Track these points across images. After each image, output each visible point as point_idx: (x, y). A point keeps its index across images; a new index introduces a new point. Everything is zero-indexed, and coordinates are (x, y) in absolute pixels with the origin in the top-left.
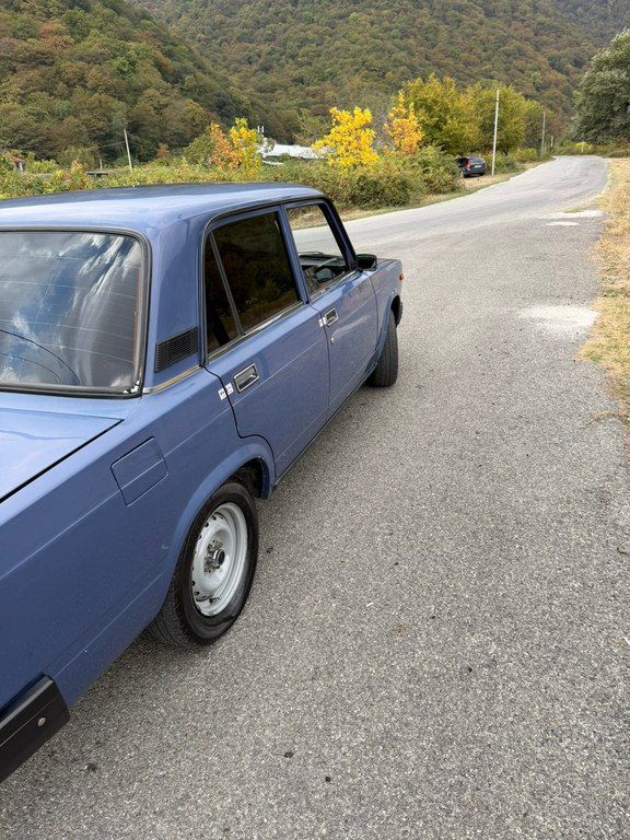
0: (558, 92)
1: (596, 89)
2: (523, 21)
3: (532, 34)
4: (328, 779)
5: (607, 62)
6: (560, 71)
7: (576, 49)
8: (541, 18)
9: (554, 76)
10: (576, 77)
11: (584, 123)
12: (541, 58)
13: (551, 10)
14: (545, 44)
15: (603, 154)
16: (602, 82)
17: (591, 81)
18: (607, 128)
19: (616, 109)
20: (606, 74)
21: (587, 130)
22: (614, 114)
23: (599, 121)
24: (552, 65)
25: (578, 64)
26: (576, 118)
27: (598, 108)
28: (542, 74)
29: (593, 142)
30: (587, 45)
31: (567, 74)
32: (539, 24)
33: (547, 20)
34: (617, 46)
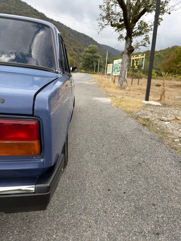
0: (76, 57)
1: (85, 57)
2: (66, 38)
3: (69, 42)
4: (124, 193)
5: (88, 51)
6: (76, 52)
7: (79, 47)
8: (71, 38)
9: (74, 53)
10: (80, 54)
11: (83, 65)
12: (71, 48)
13: (73, 37)
14: (72, 44)
15: (88, 73)
16: (87, 56)
17: (84, 55)
18: (88, 67)
19: (90, 63)
20: (88, 54)
21: (84, 67)
22: (90, 64)
23: (87, 65)
24: (74, 50)
25: (80, 51)
26: (81, 64)
27: (86, 62)
28: (72, 52)
29: (86, 70)
30: (82, 47)
31: (78, 53)
32: (70, 39)
33: (73, 39)
34: (90, 48)
